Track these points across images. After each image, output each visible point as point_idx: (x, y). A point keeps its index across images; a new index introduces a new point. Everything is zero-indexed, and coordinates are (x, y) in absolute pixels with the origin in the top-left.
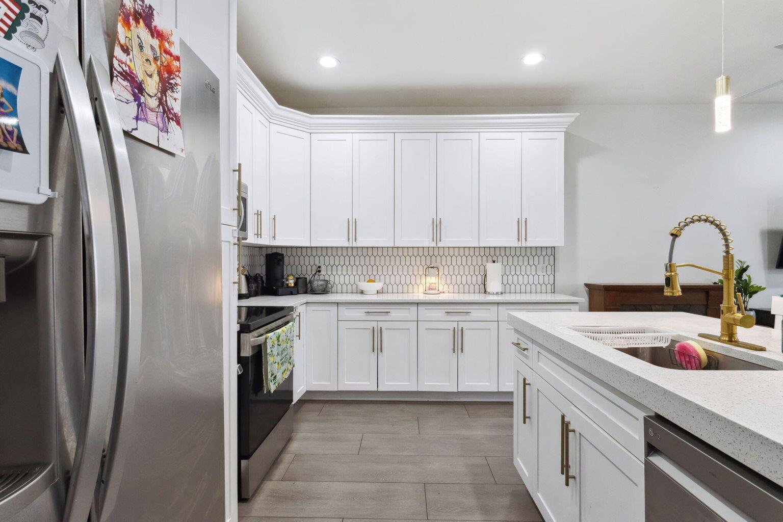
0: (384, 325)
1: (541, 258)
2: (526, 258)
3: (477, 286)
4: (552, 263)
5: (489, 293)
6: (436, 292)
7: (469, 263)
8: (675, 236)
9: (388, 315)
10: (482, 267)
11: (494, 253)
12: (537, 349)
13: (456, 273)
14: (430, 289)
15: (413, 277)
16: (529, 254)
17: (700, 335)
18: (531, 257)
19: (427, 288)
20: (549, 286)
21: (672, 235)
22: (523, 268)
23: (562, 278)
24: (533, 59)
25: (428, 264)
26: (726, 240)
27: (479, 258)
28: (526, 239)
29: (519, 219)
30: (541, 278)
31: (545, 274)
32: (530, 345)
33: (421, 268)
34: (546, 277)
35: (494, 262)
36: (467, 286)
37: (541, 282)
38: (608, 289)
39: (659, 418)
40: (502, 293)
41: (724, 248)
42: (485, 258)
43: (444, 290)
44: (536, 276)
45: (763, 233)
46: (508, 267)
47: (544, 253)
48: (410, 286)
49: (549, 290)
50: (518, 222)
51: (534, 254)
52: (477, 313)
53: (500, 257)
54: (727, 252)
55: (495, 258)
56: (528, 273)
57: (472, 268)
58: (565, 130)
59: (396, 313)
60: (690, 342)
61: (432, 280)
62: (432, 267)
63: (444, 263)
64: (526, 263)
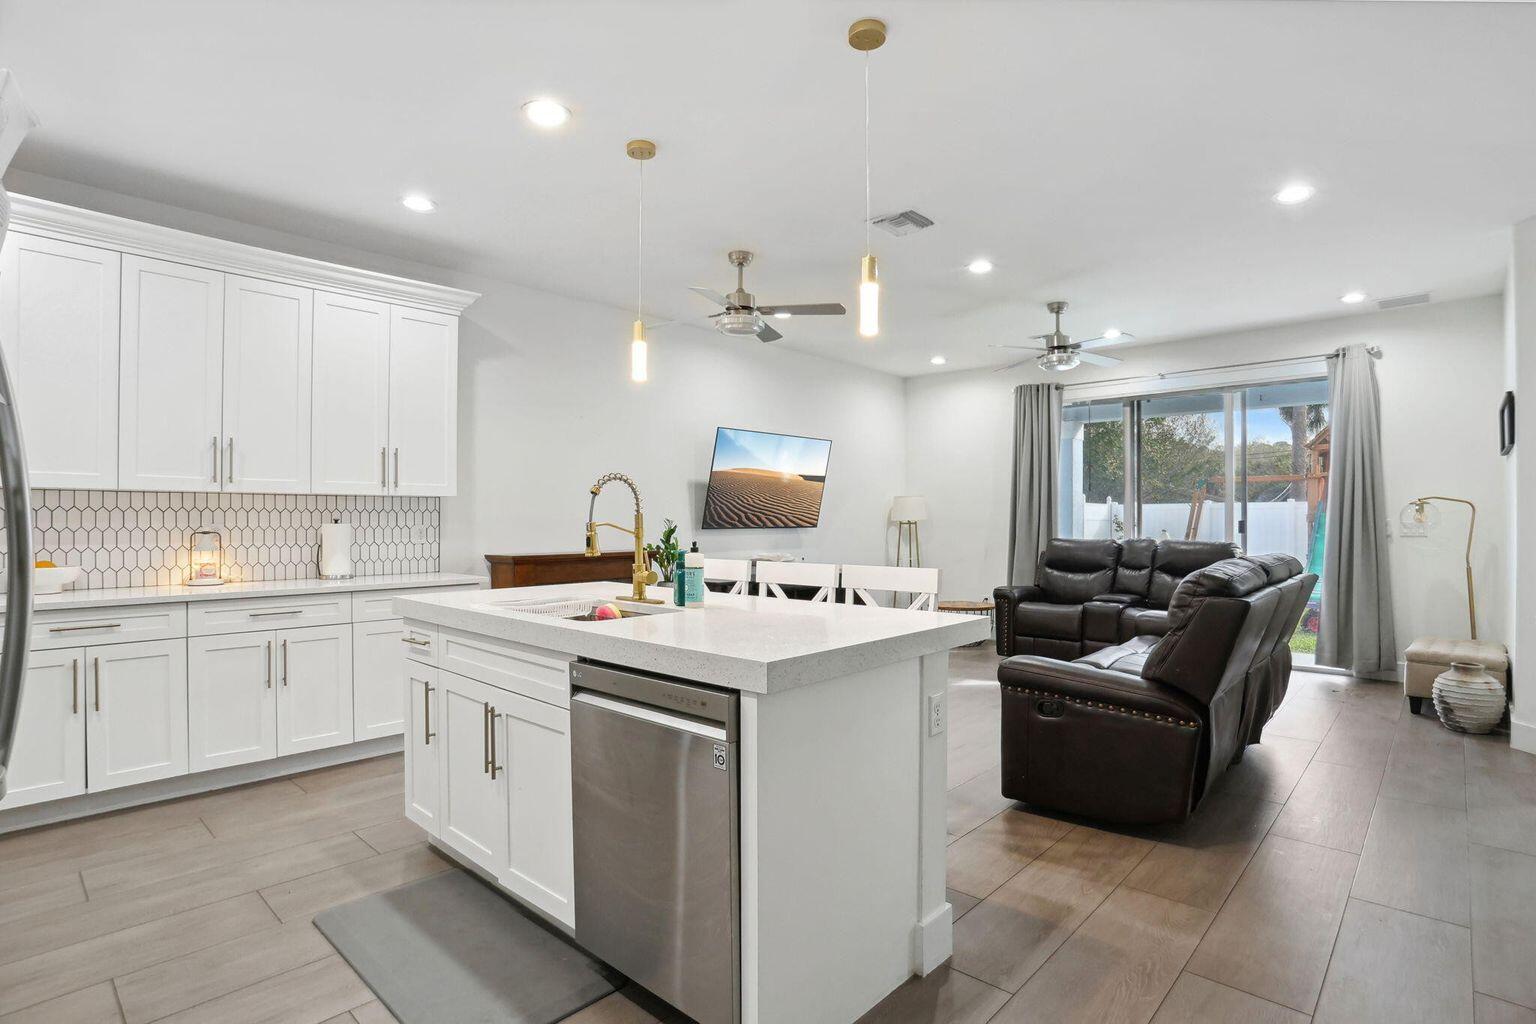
0: (102, 654)
1: (418, 514)
2: (392, 515)
3: (301, 567)
4: (435, 524)
5: (327, 578)
6: (216, 580)
7: (285, 524)
8: (594, 494)
9: (113, 632)
10: (311, 532)
11: (335, 507)
12: (444, 637)
13: (258, 543)
14: (202, 575)
15: (157, 553)
16: (397, 508)
17: (617, 598)
18: (401, 515)
19: (193, 575)
20: (431, 561)
21: (592, 493)
22: (388, 531)
23: (451, 548)
24: (418, 203)
25: (195, 525)
26: (637, 499)
27: (306, 515)
28: (396, 483)
29: (384, 449)
30: (418, 548)
31: (424, 540)
32: (433, 636)
33: (176, 534)
34: (426, 546)
35: (336, 522)
36: (280, 567)
37: (418, 556)
38: (519, 561)
39: (583, 660)
40: (351, 577)
41: (635, 508)
42: (316, 515)
43: (232, 577)
44: (410, 546)
45: (690, 485)
46: (360, 531)
47: (423, 507)
48: (150, 573)
49: (431, 568)
50: (383, 453)
51: (406, 508)
52: (312, 612)
53: (346, 515)
54: (638, 511)
55: (336, 515)
56: (397, 541)
57: (291, 532)
58: (459, 314)
59: (133, 626)
60: (610, 605)
61: (205, 557)
62: (204, 533)
63: (230, 525)
64: (392, 523)
